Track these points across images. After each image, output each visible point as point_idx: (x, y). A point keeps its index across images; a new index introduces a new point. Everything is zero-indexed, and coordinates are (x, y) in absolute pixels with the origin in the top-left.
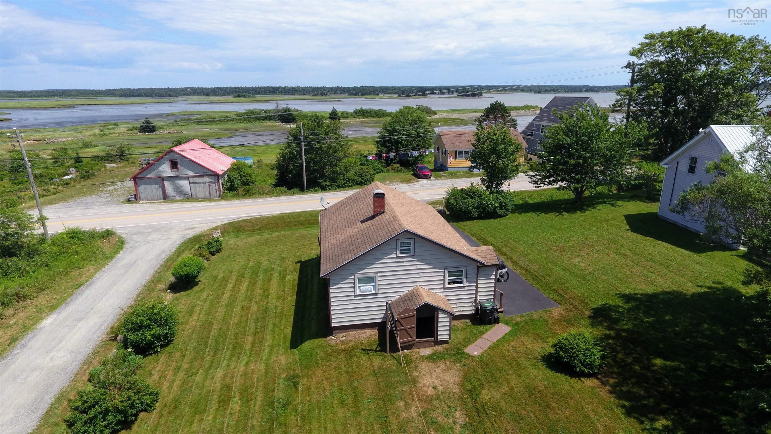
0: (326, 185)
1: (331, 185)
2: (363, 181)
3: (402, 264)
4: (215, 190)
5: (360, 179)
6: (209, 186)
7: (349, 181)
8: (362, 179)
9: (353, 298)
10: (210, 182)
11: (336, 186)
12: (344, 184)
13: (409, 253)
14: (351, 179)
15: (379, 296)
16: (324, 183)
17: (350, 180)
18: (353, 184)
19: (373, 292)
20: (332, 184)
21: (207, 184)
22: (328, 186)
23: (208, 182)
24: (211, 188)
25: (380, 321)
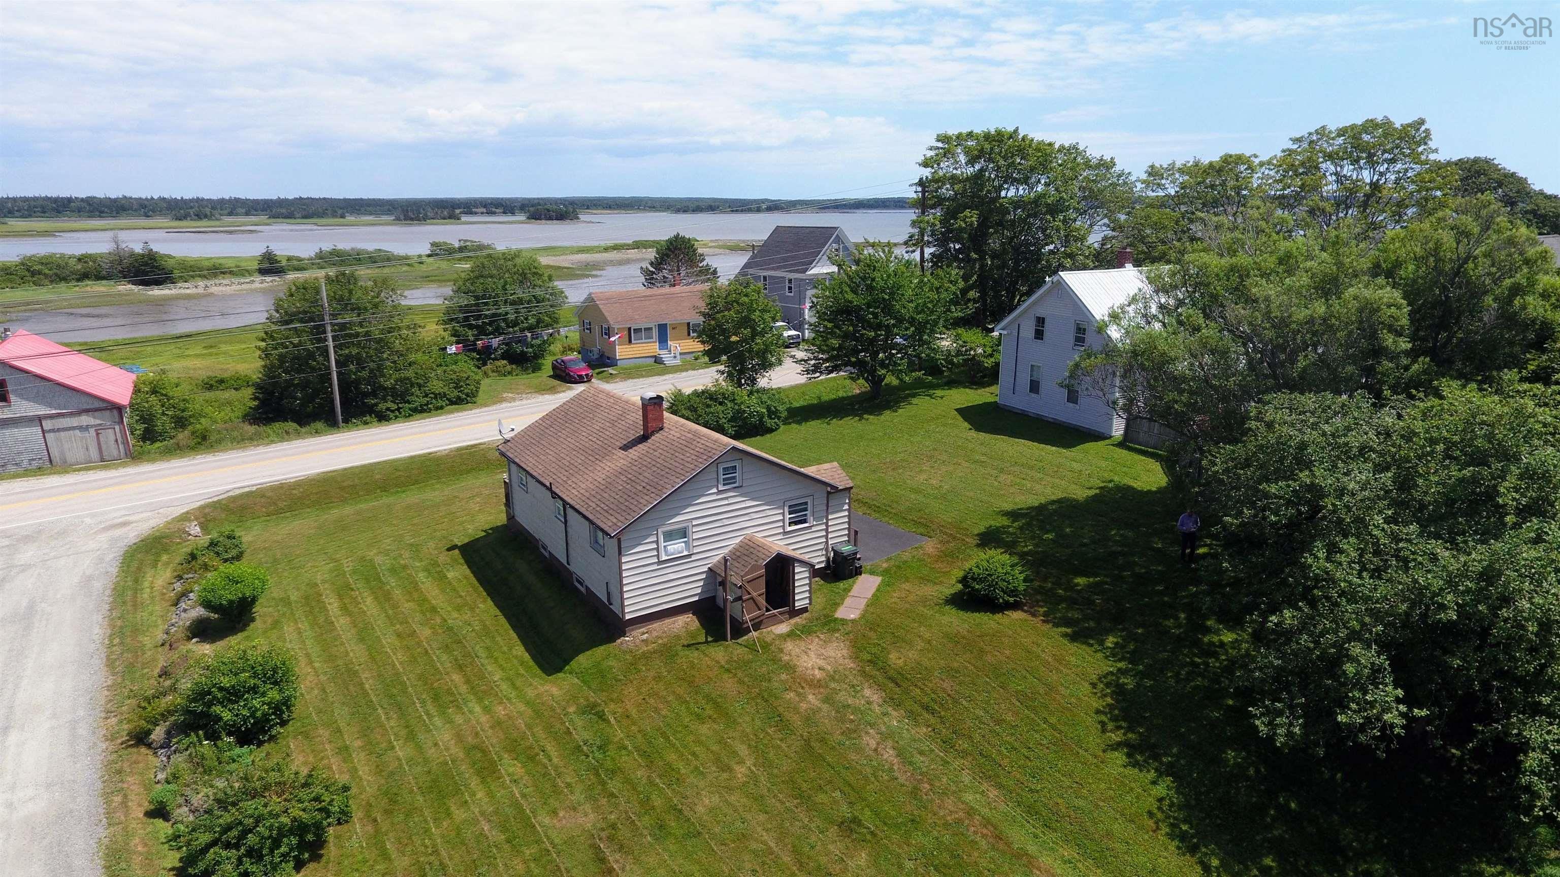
0: (388, 409)
1: (398, 409)
2: (464, 396)
3: (726, 502)
4: (113, 442)
5: (456, 393)
6: (98, 434)
7: (436, 398)
8: (461, 391)
9: (655, 567)
10: (100, 425)
11: (410, 409)
12: (427, 405)
13: (734, 483)
14: (440, 394)
15: (694, 558)
16: (382, 406)
17: (436, 396)
18: (444, 404)
19: (686, 553)
20: (400, 405)
21: (92, 431)
22: (393, 411)
23: (92, 426)
24: (102, 439)
25: (696, 598)
